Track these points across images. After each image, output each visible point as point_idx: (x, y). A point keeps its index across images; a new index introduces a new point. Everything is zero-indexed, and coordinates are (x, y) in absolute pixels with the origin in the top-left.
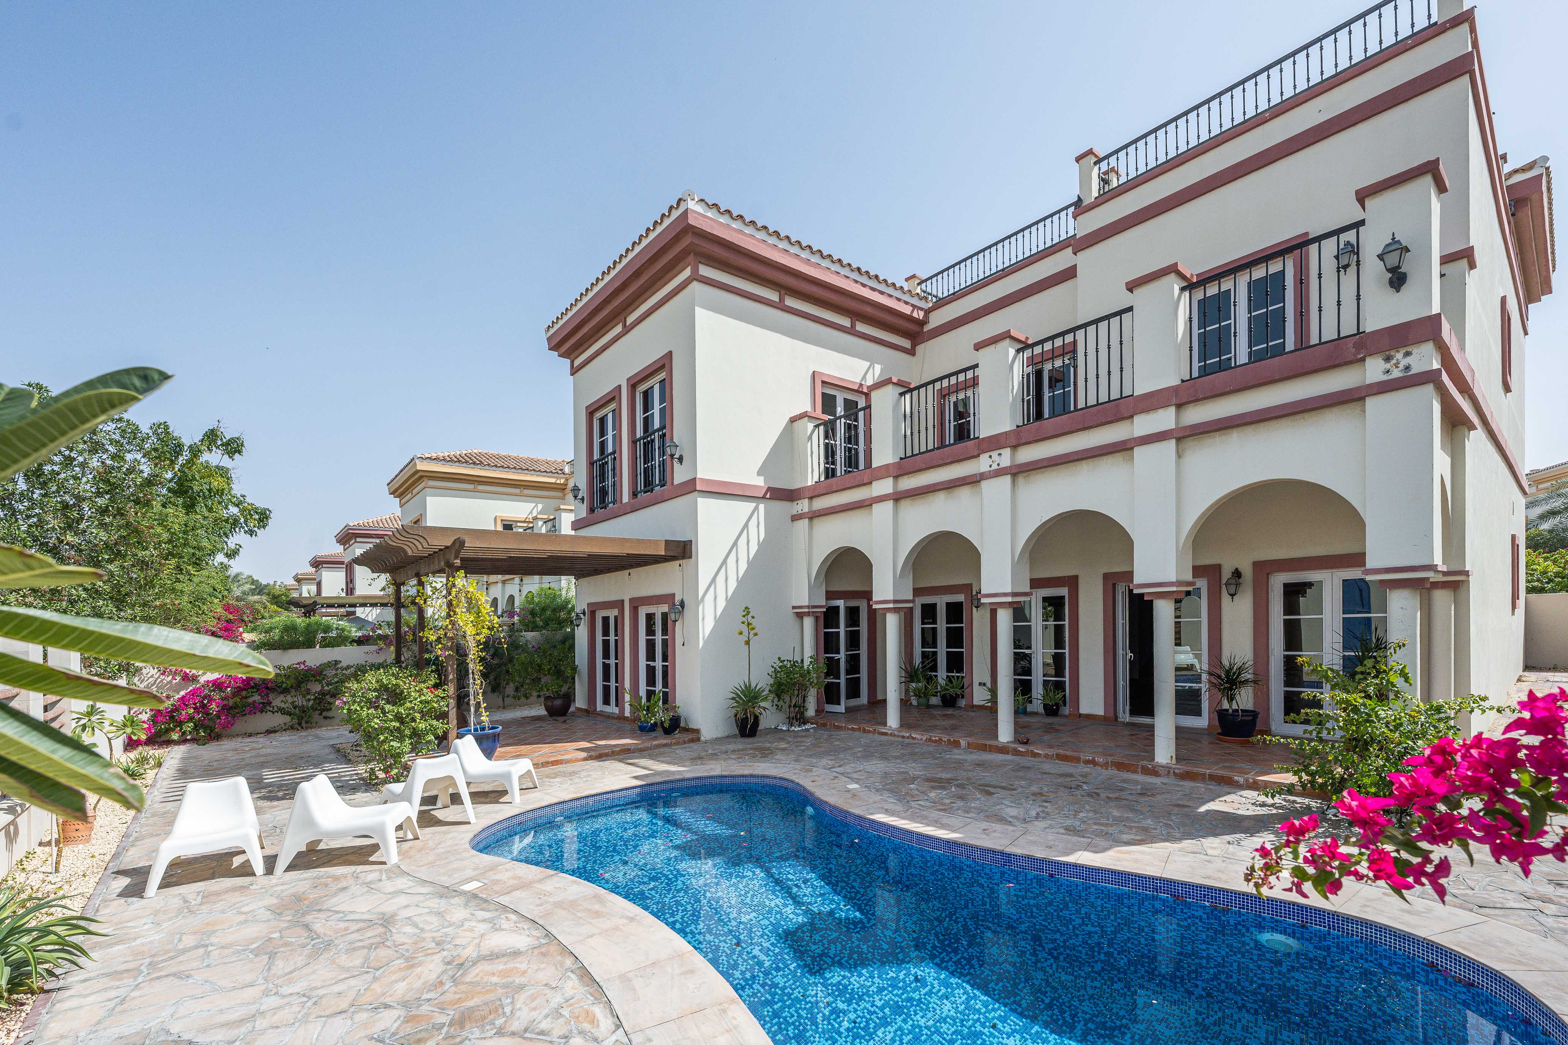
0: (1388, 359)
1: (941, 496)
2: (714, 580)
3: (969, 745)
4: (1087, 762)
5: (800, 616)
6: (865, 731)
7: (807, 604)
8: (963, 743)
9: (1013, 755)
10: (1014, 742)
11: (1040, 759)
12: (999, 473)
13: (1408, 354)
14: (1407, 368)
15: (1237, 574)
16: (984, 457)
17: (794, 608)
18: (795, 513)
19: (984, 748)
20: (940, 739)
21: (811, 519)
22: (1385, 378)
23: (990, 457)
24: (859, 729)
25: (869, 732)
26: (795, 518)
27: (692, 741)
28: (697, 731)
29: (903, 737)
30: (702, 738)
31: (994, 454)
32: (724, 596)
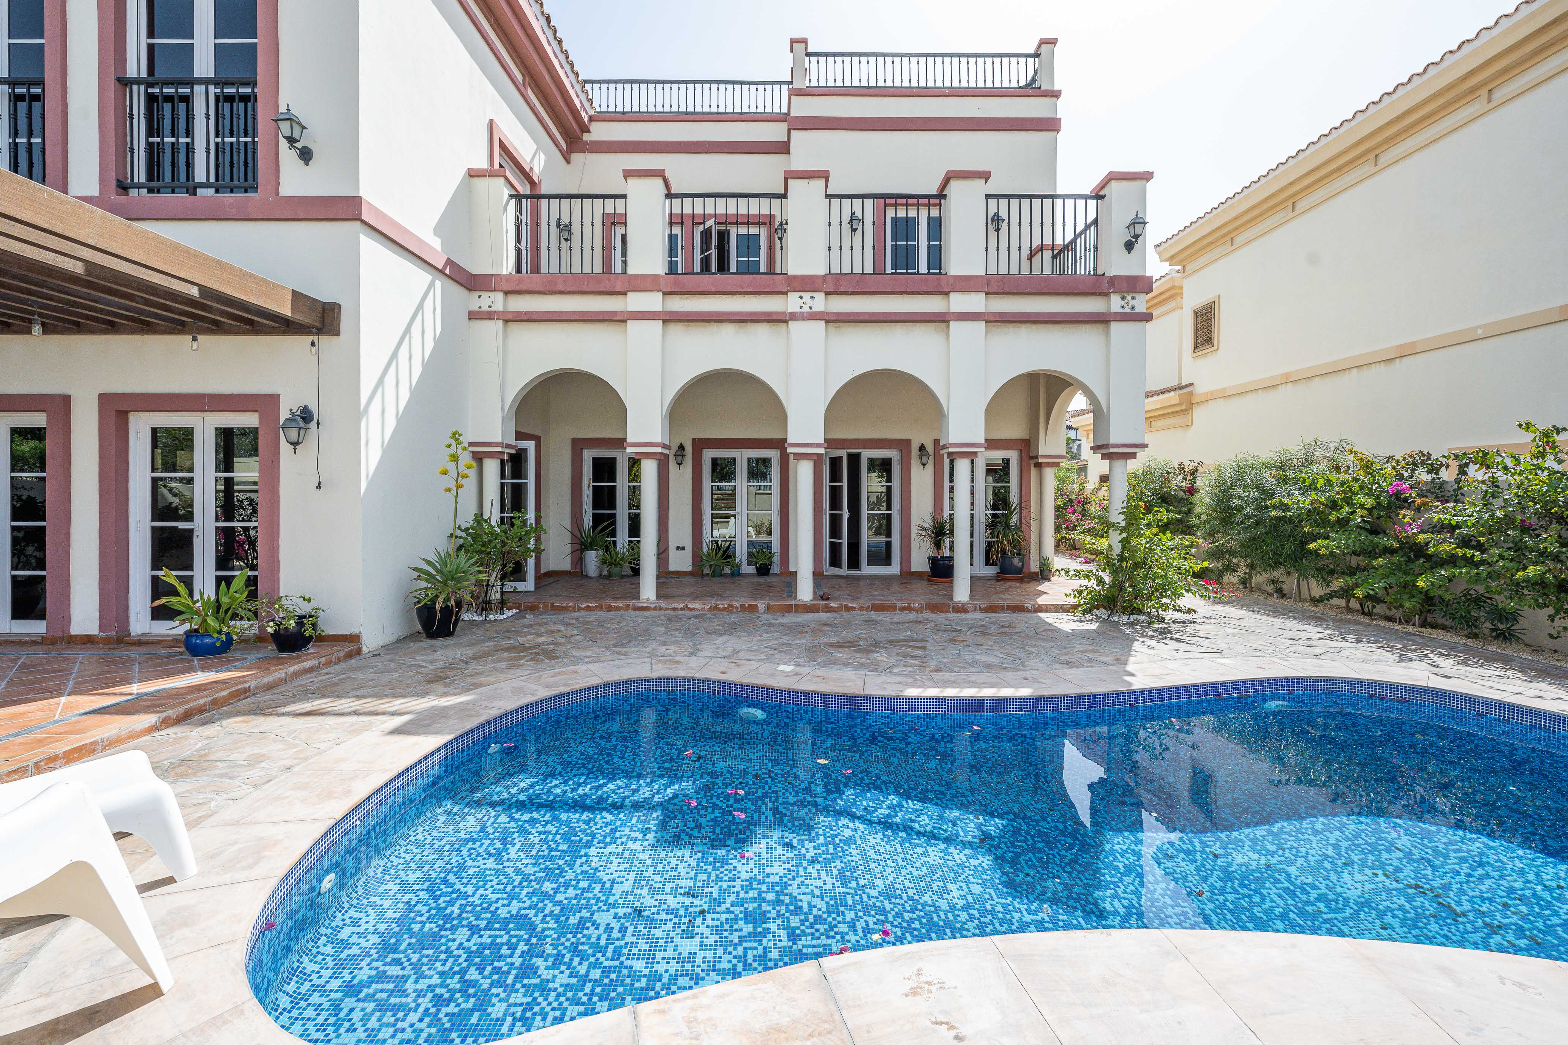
0: (1123, 298)
1: (729, 330)
2: (381, 382)
3: (770, 609)
4: (903, 609)
5: (479, 458)
6: (610, 608)
7: (499, 440)
8: (761, 606)
9: (824, 612)
10: (814, 598)
11: (854, 613)
12: (813, 316)
13: (1133, 298)
14: (1133, 308)
15: (922, 448)
16: (793, 297)
17: (471, 444)
18: (475, 308)
19: (789, 609)
20: (731, 606)
21: (506, 321)
22: (1121, 310)
23: (801, 297)
24: (600, 608)
25: (618, 609)
26: (473, 316)
27: (350, 656)
28: (355, 639)
29: (675, 609)
30: (364, 649)
31: (806, 296)
32: (395, 412)
